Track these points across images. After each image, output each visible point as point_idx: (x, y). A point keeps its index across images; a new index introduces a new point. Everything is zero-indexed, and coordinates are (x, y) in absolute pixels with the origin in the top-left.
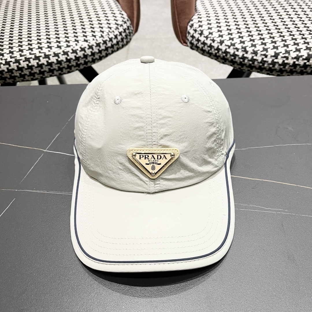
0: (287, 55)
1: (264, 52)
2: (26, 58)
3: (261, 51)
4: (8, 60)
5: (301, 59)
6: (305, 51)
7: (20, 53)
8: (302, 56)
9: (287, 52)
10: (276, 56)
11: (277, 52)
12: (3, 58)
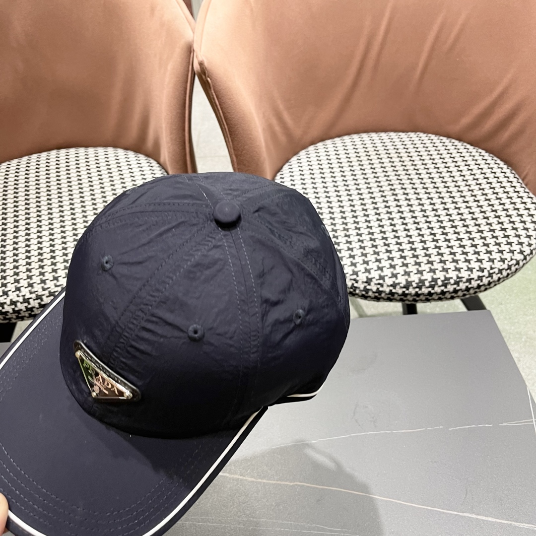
0: (381, 281)
1: (354, 277)
2: (50, 292)
3: (351, 275)
4: (26, 297)
5: (398, 287)
6: (403, 277)
7: (43, 285)
8: (399, 284)
9: (382, 278)
10: (369, 281)
11: (370, 277)
12: (20, 294)
